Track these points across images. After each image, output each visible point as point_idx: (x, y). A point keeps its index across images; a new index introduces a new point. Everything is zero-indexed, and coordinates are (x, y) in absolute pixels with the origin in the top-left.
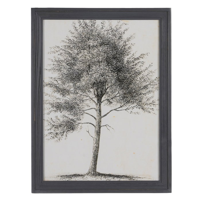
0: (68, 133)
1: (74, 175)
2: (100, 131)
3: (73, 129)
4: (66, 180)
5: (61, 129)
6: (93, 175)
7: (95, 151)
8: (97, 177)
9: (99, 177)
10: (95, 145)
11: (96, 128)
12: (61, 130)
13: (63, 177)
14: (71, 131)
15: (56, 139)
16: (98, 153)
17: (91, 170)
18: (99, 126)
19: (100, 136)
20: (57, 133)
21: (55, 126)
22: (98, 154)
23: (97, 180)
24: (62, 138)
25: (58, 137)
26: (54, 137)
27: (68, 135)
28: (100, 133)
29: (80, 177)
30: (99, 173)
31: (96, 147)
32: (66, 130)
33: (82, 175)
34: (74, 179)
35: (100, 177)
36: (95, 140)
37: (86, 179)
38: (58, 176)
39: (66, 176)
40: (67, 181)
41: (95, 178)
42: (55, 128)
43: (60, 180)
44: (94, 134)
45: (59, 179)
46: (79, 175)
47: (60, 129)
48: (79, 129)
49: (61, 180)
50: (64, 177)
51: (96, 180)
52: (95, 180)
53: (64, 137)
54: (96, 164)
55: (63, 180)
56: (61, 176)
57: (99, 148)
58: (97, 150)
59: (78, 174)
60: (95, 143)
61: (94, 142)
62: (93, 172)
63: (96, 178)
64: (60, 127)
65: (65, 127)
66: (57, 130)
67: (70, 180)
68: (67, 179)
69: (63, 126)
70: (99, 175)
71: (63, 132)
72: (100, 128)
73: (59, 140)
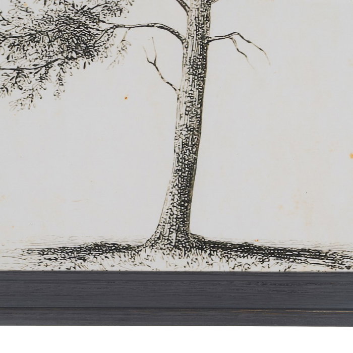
0: (66, 66)
1: (96, 245)
2: (205, 58)
3: (88, 53)
4: (63, 269)
5: (37, 52)
6: (175, 246)
7: (185, 145)
8: (194, 254)
9: (199, 258)
10: (186, 120)
11: (190, 49)
12: (36, 56)
13: (47, 257)
14: (81, 61)
15: (16, 93)
16: (196, 153)
17: (167, 226)
18: (203, 38)
19: (204, 81)
20: (19, 70)
21: (12, 40)
22: (195, 159)
23: (194, 268)
24: (42, 91)
25: (26, 86)
26: (9, 86)
27: (66, 78)
28: (204, 67)
29: (122, 254)
30: (199, 240)
31: (190, 129)
32: (60, 56)
33: (128, 248)
34: (94, 264)
35: (206, 255)
36: (184, 99)
37: (145, 262)
38: (30, 251)
39: (63, 249)
40: (68, 272)
41: (184, 261)
42: (12, 46)
43: (36, 268)
45: (31, 264)
46: (115, 248)
47: (31, 51)
48: (113, 51)
49: (42, 268)
50: (52, 256)
51: (188, 269)
52: (183, 270)
53: (51, 84)
54: (189, 201)
55: (49, 269)
56: (42, 252)
57: (199, 132)
58: (193, 140)
59: (114, 244)
60: (183, 111)
61: (178, 109)
62: (174, 235)
63: (189, 260)
64: (32, 44)
65: (56, 47)
66: (18, 54)
67: (78, 269)
68: (66, 265)
69: (47, 40)
70: (202, 249)
71: (48, 66)
72: (204, 47)
73: (31, 99)
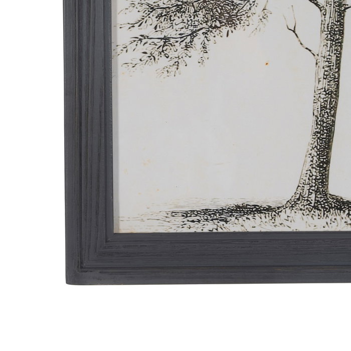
0: (210, 36)
1: (238, 207)
2: (342, 25)
3: (231, 22)
4: (206, 230)
5: (183, 22)
6: (314, 207)
7: (323, 108)
8: (333, 215)
9: (338, 218)
10: (324, 84)
11: (328, 16)
12: (182, 25)
13: (190, 219)
14: (224, 30)
15: (163, 61)
16: (334, 116)
17: (307, 187)
18: (340, 5)
19: (341, 46)
20: (166, 39)
21: (159, 11)
22: (334, 122)
23: (333, 228)
24: (187, 59)
25: (172, 54)
26: (156, 54)
27: (210, 46)
28: (341, 33)
29: (263, 216)
30: (337, 200)
31: (328, 93)
32: (204, 25)
33: (269, 209)
34: (235, 226)
35: (344, 215)
36: (322, 63)
37: (286, 223)
38: (174, 214)
39: (206, 211)
40: (211, 233)
41: (323, 221)
42: (159, 16)
43: (180, 230)
44: (317, 41)
45: (175, 226)
46: (257, 210)
47: (178, 21)
48: (254, 20)
49: (185, 230)
50: (195, 219)
51: (327, 229)
52: (322, 230)
53: (196, 52)
54: (328, 162)
55: (192, 230)
56: (186, 215)
57: (337, 96)
58: (331, 103)
59: (255, 206)
60: (321, 75)
61: (317, 73)
62: (313, 196)
63: (328, 220)
64: (179, 15)
65: (201, 14)
66: (166, 24)
67: (220, 230)
68: (209, 227)
69: (192, 10)
70: (341, 209)
71: (193, 34)
72: (341, 14)
73: (176, 66)
